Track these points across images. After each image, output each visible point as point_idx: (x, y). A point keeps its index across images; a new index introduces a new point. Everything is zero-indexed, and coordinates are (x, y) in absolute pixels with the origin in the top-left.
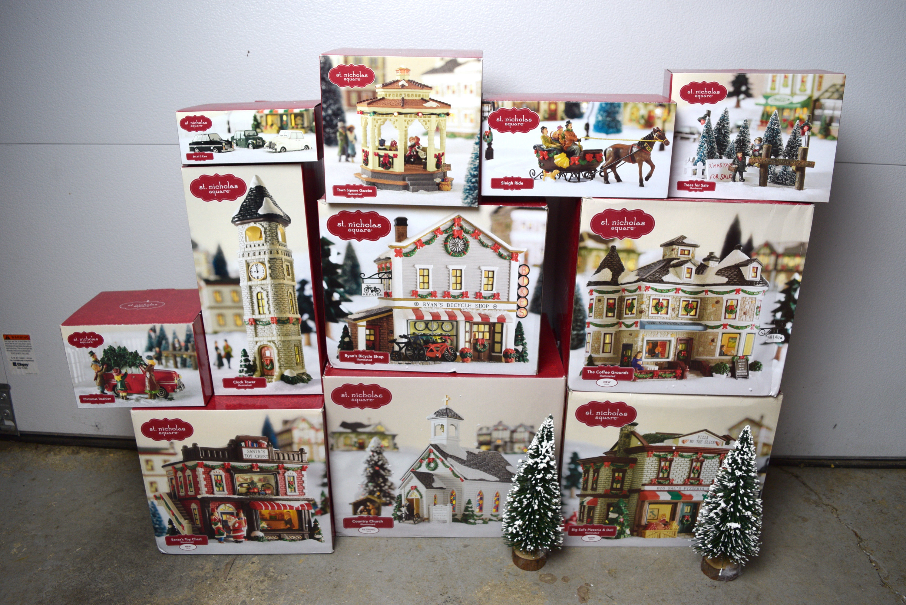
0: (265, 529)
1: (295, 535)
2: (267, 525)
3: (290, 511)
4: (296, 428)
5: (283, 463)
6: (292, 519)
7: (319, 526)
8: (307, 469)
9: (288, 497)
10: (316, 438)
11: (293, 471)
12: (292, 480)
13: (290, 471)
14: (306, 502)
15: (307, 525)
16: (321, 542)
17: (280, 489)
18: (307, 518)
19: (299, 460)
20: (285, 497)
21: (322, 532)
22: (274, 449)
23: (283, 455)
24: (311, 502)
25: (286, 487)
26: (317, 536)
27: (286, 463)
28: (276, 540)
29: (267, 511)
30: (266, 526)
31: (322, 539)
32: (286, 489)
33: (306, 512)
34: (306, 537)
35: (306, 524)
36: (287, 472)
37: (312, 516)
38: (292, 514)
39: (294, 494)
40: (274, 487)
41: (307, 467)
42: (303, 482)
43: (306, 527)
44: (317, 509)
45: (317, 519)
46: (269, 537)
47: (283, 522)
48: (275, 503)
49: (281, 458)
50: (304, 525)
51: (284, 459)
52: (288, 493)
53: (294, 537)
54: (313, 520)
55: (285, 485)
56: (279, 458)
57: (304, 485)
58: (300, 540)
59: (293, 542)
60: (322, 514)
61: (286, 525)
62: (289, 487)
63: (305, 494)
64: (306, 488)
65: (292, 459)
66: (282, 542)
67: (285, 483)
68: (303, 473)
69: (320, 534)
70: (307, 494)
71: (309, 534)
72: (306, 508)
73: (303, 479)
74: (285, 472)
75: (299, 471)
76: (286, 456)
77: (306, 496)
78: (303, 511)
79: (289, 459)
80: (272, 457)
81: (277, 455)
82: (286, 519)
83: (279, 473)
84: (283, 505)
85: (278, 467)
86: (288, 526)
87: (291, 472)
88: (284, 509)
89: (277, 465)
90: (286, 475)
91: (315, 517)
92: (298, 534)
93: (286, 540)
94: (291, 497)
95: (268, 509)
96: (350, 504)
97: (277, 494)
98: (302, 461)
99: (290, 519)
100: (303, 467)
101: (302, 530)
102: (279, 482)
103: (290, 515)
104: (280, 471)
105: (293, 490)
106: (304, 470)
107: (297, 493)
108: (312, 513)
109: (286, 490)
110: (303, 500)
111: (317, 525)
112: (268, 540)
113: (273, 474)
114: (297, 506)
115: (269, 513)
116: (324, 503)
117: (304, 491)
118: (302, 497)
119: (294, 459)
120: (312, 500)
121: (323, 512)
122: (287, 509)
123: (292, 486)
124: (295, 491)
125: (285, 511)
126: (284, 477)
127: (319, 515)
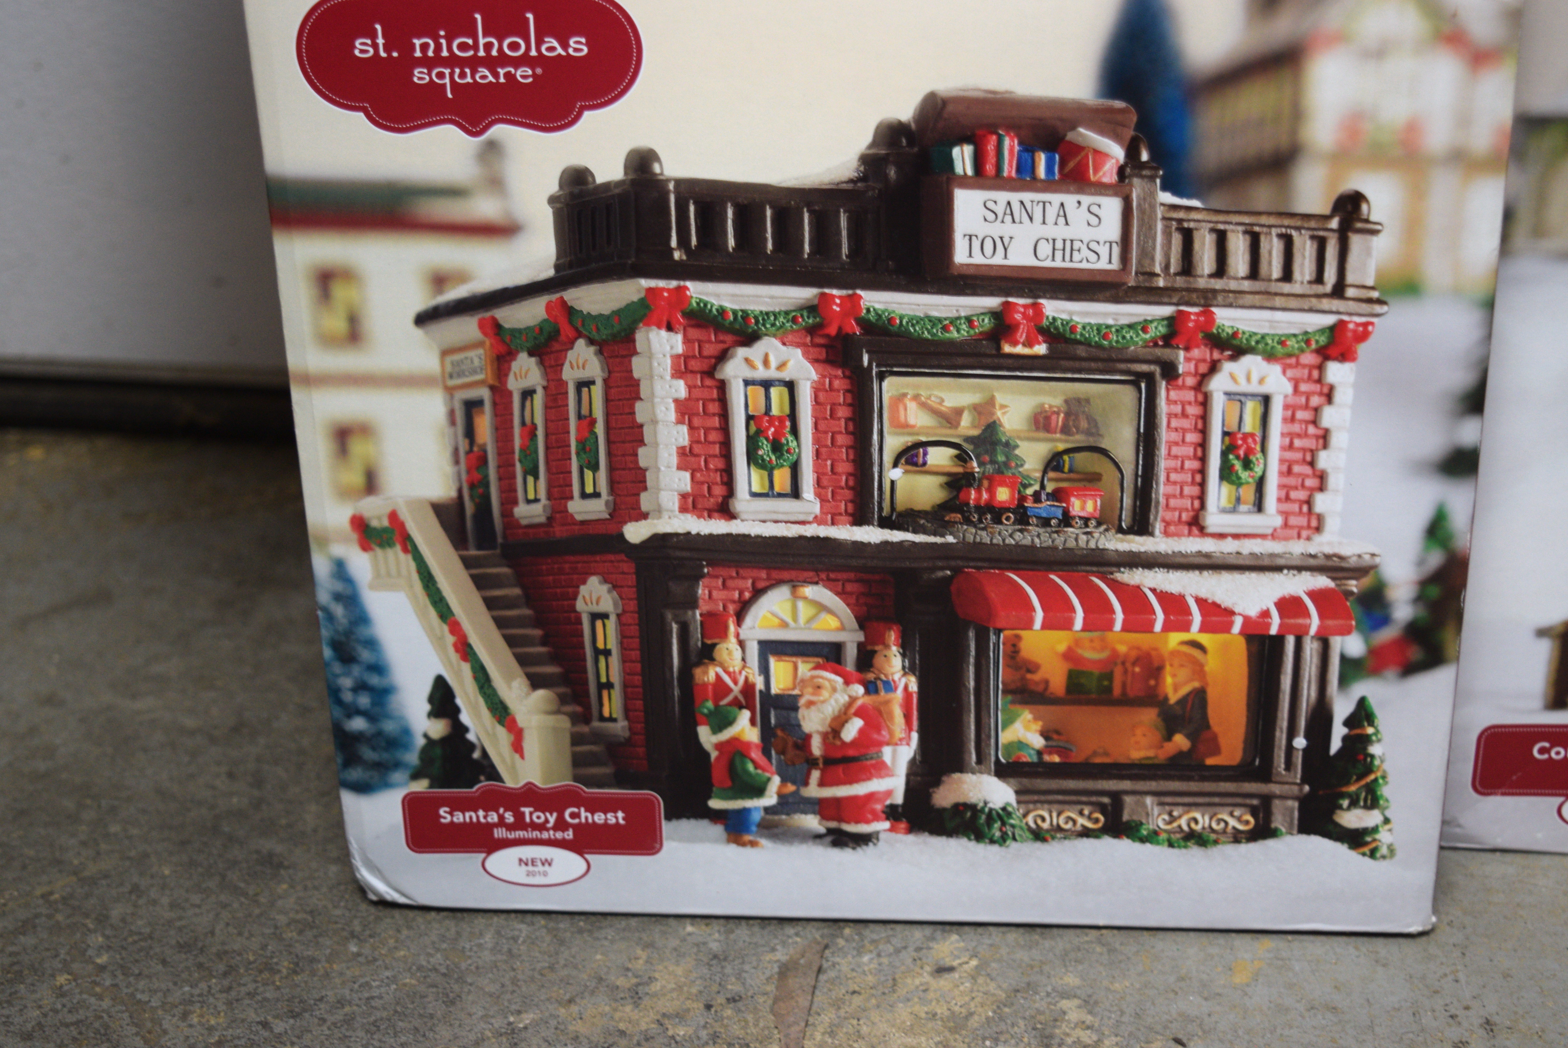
0: (1029, 757)
1: (1210, 802)
2: (1045, 734)
3: (1205, 639)
4: (1339, 38)
5: (1208, 298)
6: (1212, 695)
7: (1375, 750)
8: (1362, 349)
9: (1207, 545)
10: (1464, 120)
11: (1270, 357)
12: (1250, 424)
13: (1249, 361)
14: (1323, 582)
15: (1300, 742)
16: (1373, 854)
17: (1161, 489)
18: (1309, 693)
19: (1319, 279)
20: (1191, 545)
21: (1385, 791)
22: (1167, 198)
23: (1221, 239)
24: (1353, 586)
25: (1203, 471)
26: (1351, 818)
27: (1234, 299)
28: (1086, 833)
29: (1060, 641)
30: (1038, 742)
31: (1384, 837)
32: (1203, 485)
33: (1311, 648)
34: (1278, 822)
35: (1291, 734)
36: (1228, 367)
37: (1344, 681)
38: (1212, 663)
39: (1247, 521)
40: (1128, 470)
41: (1363, 335)
42: (1324, 438)
43: (1290, 748)
44: (1387, 634)
45: (1374, 703)
46: (1045, 816)
47: (1149, 715)
48: (1116, 586)
49: (1206, 260)
50: (1281, 737)
51: (1221, 270)
52: (1214, 519)
53: (1203, 820)
54: (1342, 708)
55: (1203, 459)
56: (1188, 266)
57: (1324, 460)
58: (1237, 837)
59: (1195, 852)
60: (1410, 669)
61: (1169, 737)
62: (1227, 473)
63: (1318, 529)
64: (1332, 481)
65: (1276, 272)
66: (1124, 846)
67: (1203, 445)
68: (1336, 372)
69: (1372, 800)
70: (1332, 524)
71: (1304, 802)
72: (1315, 623)
73: (1330, 417)
74: (1214, 368)
75: (1309, 358)
76: (1238, 246)
77: (1324, 544)
78: (1290, 641)
79: (1254, 273)
80: (1147, 254)
81: (1177, 240)
82: (1173, 698)
83: (1170, 371)
84: (1164, 598)
85: (1173, 322)
86: (1181, 741)
87: (1252, 363)
88: (1168, 627)
89: (1167, 311)
90: (1218, 385)
91: (1363, 688)
92: (1230, 800)
93: (1151, 838)
94: (1229, 546)
95: (1067, 625)
96: (1542, 633)
97: (1141, 526)
98: (1339, 291)
99: (1199, 697)
100: (1337, 330)
101: (1265, 773)
102: (1164, 435)
103: (1199, 670)
104: (1184, 362)
105: (1248, 493)
106: (1346, 356)
107: (1271, 518)
108: (1344, 659)
109: (1202, 498)
110: (1300, 569)
111: (1366, 740)
112: (1038, 835)
113: (1136, 380)
114: (1253, 612)
115: (1069, 655)
116: (1434, 592)
117: (1321, 502)
118: (1297, 548)
119: (1287, 276)
120: (1361, 571)
121: (1415, 653)
122: (1186, 627)
123: (1247, 465)
124: (1259, 506)
125: (1175, 639)
126: (1205, 403)
127: (1391, 673)
